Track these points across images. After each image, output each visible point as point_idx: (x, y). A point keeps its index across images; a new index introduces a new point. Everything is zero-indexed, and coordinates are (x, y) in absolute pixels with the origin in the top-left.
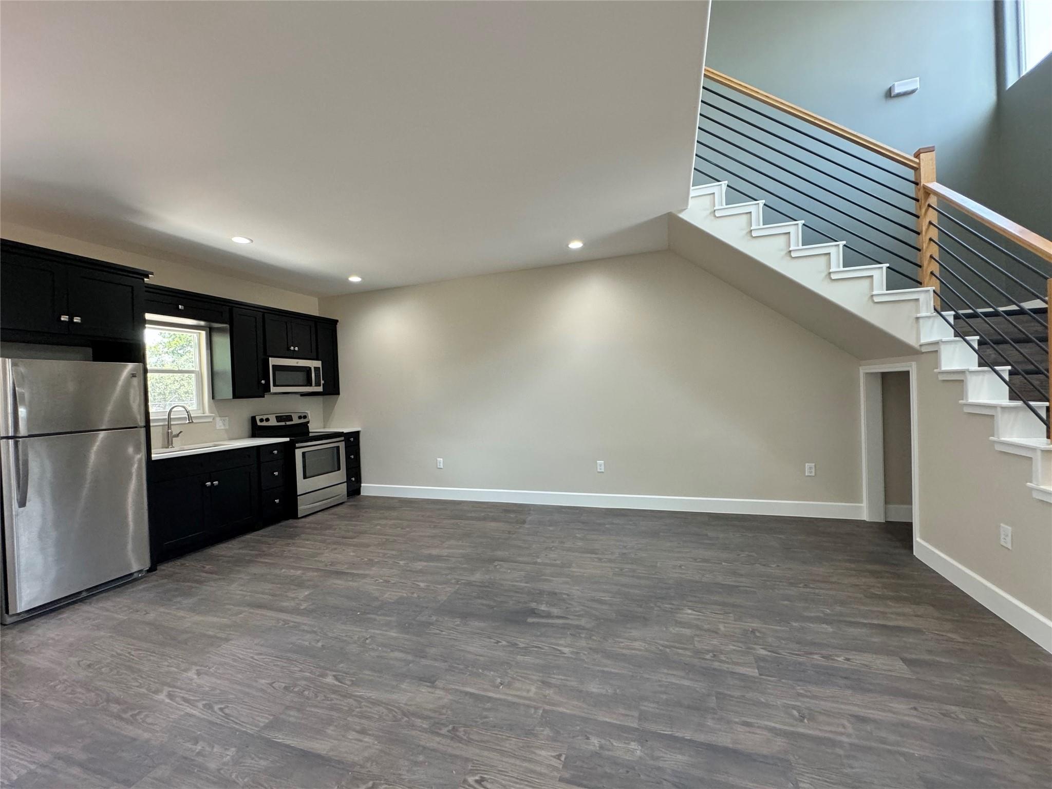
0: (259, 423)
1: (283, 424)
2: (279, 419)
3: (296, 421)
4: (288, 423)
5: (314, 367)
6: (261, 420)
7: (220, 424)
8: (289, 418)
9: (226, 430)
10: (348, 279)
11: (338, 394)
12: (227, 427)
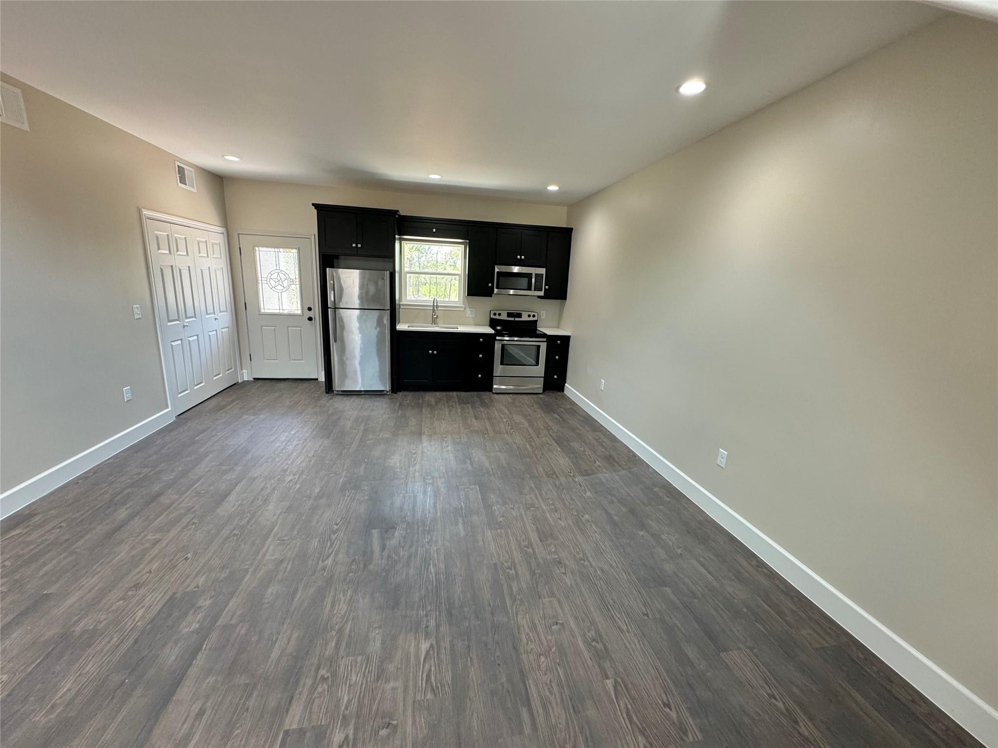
0: (492, 316)
1: (512, 319)
2: (509, 315)
3: (525, 318)
4: (517, 319)
5: (536, 274)
6: (495, 314)
7: (469, 313)
8: (520, 315)
9: (473, 318)
10: (546, 188)
11: (565, 299)
12: (474, 316)
